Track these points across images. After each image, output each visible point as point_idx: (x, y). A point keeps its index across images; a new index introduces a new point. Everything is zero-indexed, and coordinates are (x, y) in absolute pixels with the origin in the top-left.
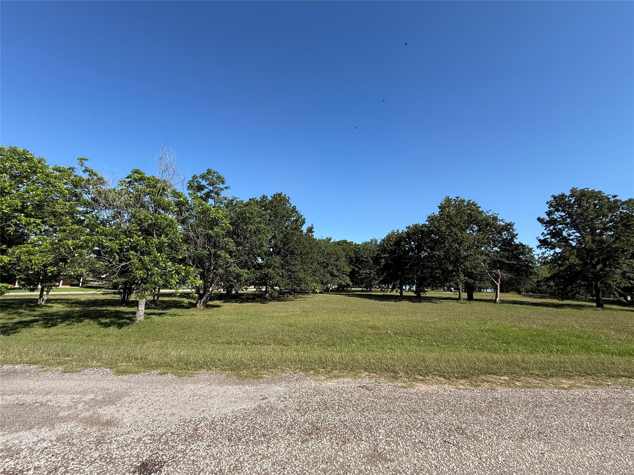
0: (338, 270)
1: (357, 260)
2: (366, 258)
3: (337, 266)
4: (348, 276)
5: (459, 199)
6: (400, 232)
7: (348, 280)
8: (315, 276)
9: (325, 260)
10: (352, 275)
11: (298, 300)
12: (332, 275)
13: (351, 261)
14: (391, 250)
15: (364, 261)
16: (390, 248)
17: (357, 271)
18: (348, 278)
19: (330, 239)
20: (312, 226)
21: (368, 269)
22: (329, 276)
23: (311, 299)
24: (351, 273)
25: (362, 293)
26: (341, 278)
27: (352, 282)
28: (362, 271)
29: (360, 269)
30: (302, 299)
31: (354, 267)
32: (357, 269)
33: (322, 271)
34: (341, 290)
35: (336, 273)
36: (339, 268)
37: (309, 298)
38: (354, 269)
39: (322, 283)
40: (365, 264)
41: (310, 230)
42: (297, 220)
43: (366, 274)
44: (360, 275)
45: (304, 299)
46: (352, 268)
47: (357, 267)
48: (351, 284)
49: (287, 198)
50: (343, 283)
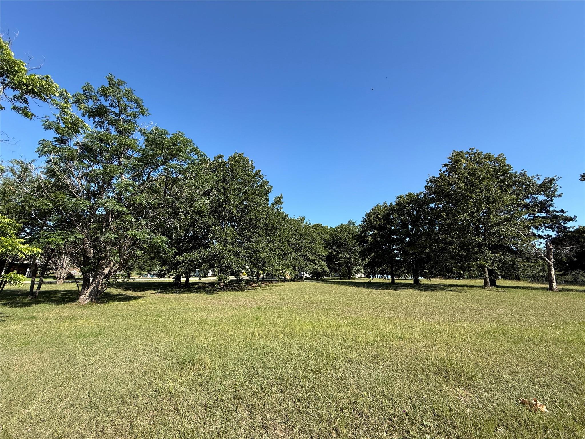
0: (313, 254)
1: (335, 242)
2: (345, 240)
3: (312, 249)
4: (325, 261)
5: (475, 151)
6: (388, 205)
7: (324, 266)
8: (286, 260)
9: (298, 242)
10: (329, 259)
11: (262, 288)
12: (307, 259)
13: (327, 244)
14: (379, 225)
15: (342, 243)
16: (379, 222)
17: (335, 255)
18: (325, 263)
19: (303, 219)
20: (281, 196)
21: (348, 253)
22: (302, 260)
23: (278, 287)
24: (328, 257)
25: (342, 281)
26: (317, 262)
27: (329, 267)
28: (340, 255)
29: (338, 253)
30: (268, 288)
31: (331, 251)
32: (334, 253)
33: (294, 254)
34: (317, 276)
35: (310, 256)
36: (314, 251)
37: (277, 286)
38: (331, 253)
39: (294, 268)
40: (344, 247)
41: (278, 201)
42: (261, 186)
43: (345, 258)
44: (338, 260)
45: (269, 287)
46: (329, 252)
47: (335, 251)
48: (329, 270)
49: (250, 162)
50: (319, 269)
